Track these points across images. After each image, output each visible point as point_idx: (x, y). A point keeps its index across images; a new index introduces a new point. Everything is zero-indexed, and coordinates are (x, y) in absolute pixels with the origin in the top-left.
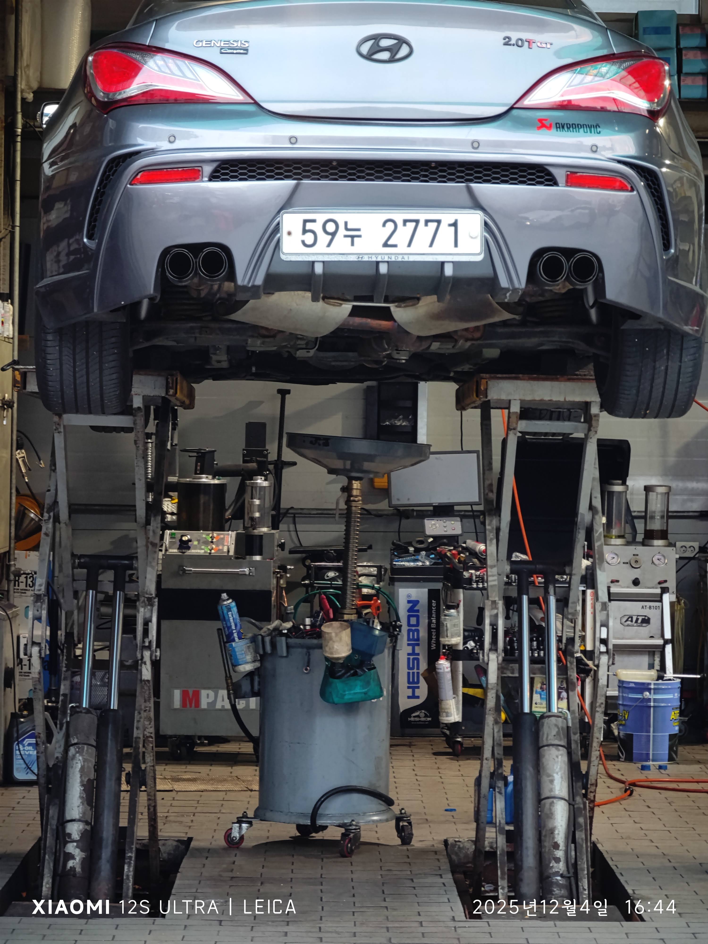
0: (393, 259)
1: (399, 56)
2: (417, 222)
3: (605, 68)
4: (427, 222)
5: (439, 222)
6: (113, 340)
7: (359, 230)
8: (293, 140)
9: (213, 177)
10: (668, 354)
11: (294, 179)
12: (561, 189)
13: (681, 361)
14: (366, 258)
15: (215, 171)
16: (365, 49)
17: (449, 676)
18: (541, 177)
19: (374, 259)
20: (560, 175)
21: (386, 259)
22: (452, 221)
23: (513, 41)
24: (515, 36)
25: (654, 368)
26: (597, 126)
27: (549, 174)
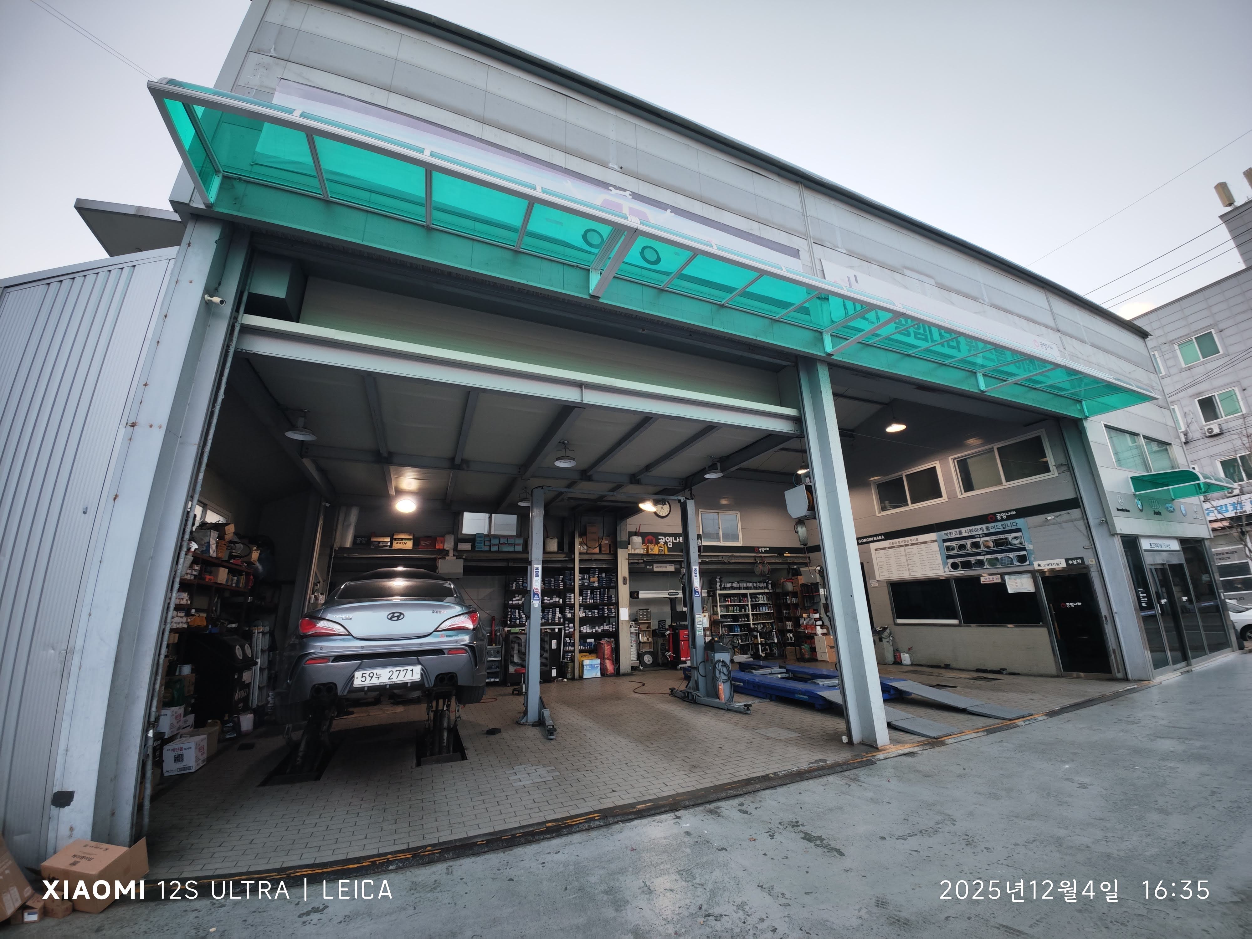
0: (391, 683)
1: (400, 618)
2: (400, 670)
4: (403, 670)
5: (407, 670)
7: (381, 675)
8: (362, 647)
11: (361, 660)
12: (446, 655)
15: (334, 659)
16: (390, 617)
18: (440, 653)
19: (385, 683)
20: (446, 651)
22: (411, 669)
26: (458, 634)
27: (443, 651)
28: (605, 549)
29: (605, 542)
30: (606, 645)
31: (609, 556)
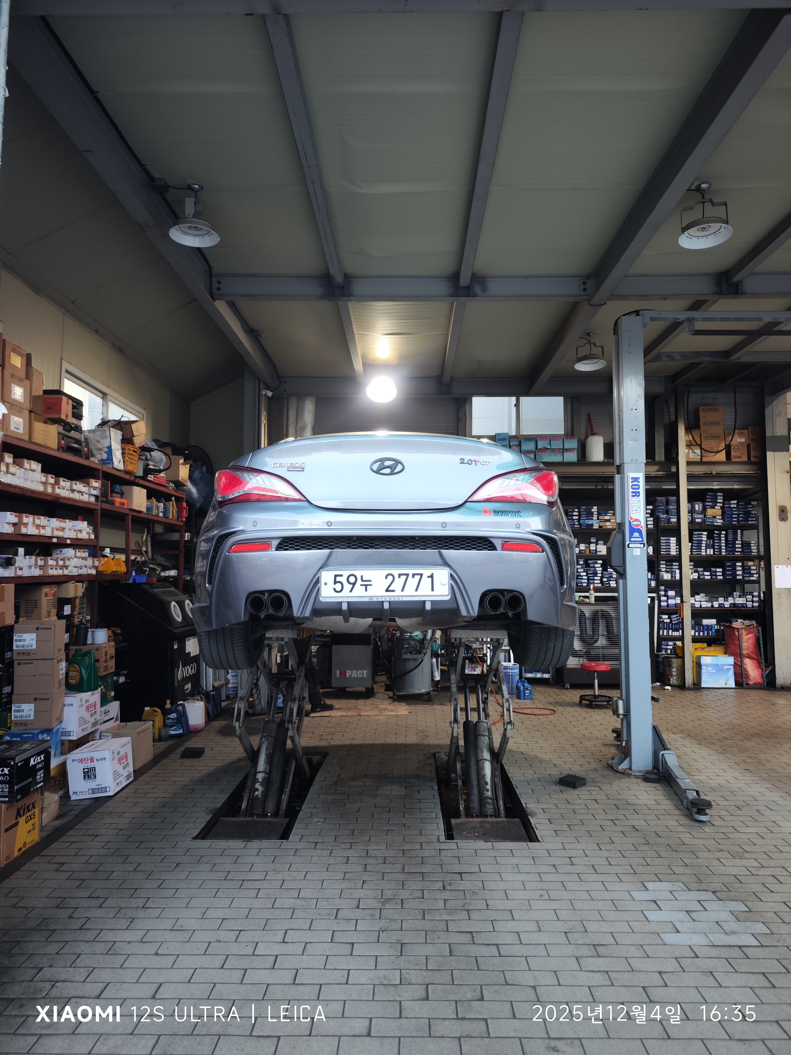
0: (392, 600)
1: (395, 471)
2: (407, 575)
3: (522, 476)
4: (414, 575)
5: (421, 575)
6: (239, 635)
7: (370, 581)
8: (329, 523)
9: (278, 548)
10: (556, 639)
11: (330, 549)
12: (499, 552)
13: (563, 642)
14: (375, 599)
15: (280, 544)
16: (375, 467)
17: (435, 664)
18: (486, 545)
19: (380, 600)
20: (498, 543)
21: (388, 600)
22: (430, 574)
23: (466, 461)
24: (467, 458)
25: (547, 646)
26: (519, 512)
27: (491, 543)
28: (739, 454)
29: (739, 440)
30: (744, 632)
31: (746, 467)
